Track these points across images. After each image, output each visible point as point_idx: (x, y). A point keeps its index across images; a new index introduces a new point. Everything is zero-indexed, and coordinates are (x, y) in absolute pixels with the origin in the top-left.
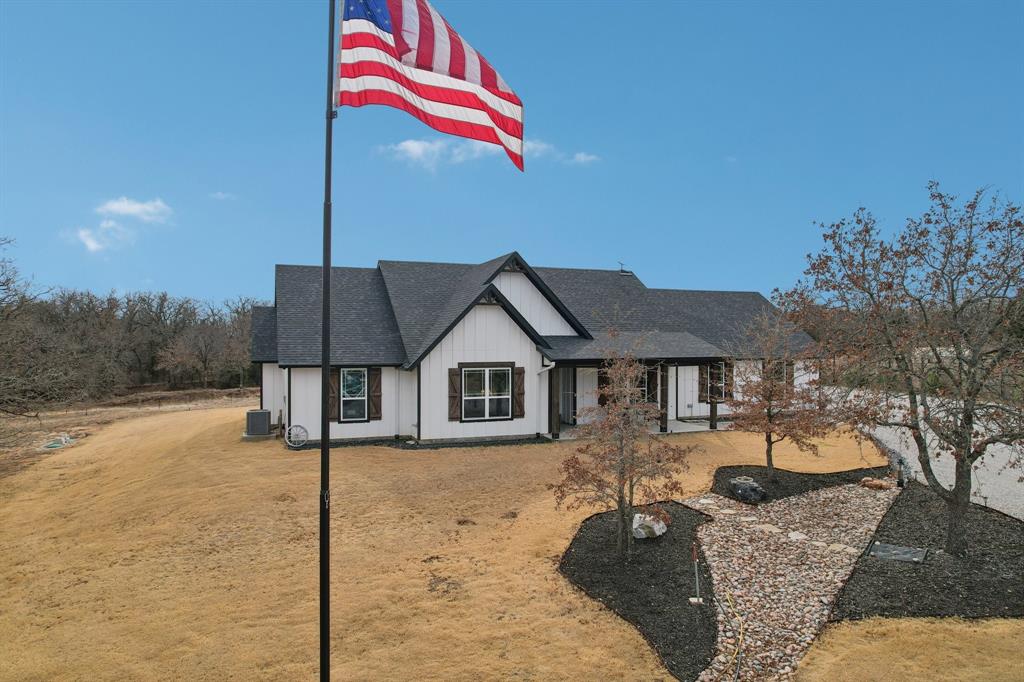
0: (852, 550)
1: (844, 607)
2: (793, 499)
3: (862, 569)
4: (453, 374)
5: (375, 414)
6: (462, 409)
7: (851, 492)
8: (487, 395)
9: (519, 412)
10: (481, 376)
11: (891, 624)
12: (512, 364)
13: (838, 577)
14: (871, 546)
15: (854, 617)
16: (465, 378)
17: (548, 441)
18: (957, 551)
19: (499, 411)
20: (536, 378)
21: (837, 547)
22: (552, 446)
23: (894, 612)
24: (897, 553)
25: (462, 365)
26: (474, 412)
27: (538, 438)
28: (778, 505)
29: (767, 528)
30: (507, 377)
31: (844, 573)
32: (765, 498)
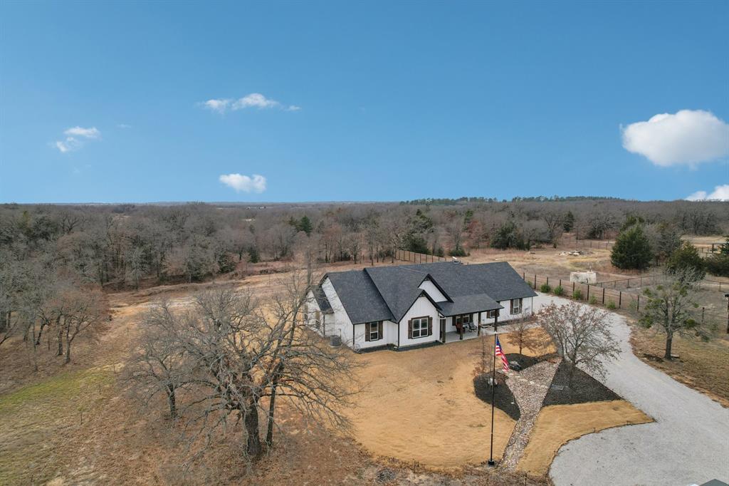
0: (546, 387)
1: (545, 403)
2: (529, 368)
3: (550, 393)
4: (410, 322)
5: (381, 337)
6: (413, 335)
7: (545, 365)
8: (420, 329)
9: (430, 333)
10: (418, 322)
11: (555, 406)
12: (428, 317)
13: (544, 395)
14: (551, 386)
15: (547, 405)
16: (414, 324)
17: (440, 344)
18: (571, 387)
19: (424, 333)
20: (436, 321)
21: (543, 386)
22: (442, 346)
23: (556, 404)
24: (558, 388)
25: (412, 319)
26: (416, 334)
27: (436, 343)
28: (525, 371)
29: (524, 380)
30: (427, 322)
31: (545, 394)
32: (521, 369)
